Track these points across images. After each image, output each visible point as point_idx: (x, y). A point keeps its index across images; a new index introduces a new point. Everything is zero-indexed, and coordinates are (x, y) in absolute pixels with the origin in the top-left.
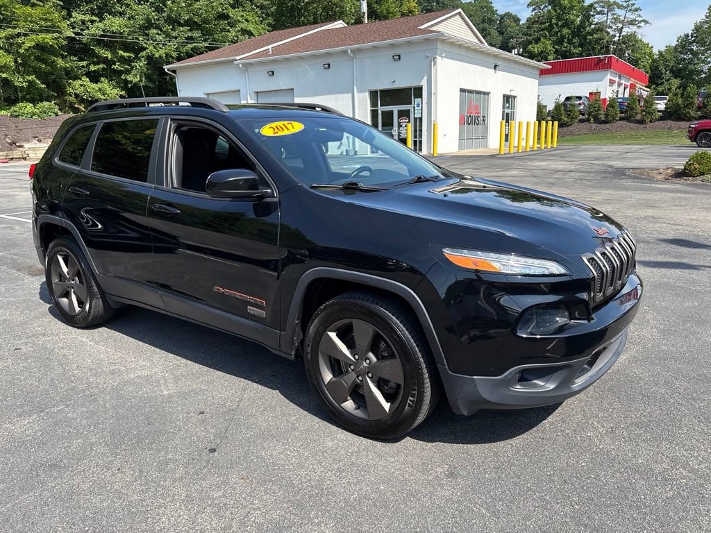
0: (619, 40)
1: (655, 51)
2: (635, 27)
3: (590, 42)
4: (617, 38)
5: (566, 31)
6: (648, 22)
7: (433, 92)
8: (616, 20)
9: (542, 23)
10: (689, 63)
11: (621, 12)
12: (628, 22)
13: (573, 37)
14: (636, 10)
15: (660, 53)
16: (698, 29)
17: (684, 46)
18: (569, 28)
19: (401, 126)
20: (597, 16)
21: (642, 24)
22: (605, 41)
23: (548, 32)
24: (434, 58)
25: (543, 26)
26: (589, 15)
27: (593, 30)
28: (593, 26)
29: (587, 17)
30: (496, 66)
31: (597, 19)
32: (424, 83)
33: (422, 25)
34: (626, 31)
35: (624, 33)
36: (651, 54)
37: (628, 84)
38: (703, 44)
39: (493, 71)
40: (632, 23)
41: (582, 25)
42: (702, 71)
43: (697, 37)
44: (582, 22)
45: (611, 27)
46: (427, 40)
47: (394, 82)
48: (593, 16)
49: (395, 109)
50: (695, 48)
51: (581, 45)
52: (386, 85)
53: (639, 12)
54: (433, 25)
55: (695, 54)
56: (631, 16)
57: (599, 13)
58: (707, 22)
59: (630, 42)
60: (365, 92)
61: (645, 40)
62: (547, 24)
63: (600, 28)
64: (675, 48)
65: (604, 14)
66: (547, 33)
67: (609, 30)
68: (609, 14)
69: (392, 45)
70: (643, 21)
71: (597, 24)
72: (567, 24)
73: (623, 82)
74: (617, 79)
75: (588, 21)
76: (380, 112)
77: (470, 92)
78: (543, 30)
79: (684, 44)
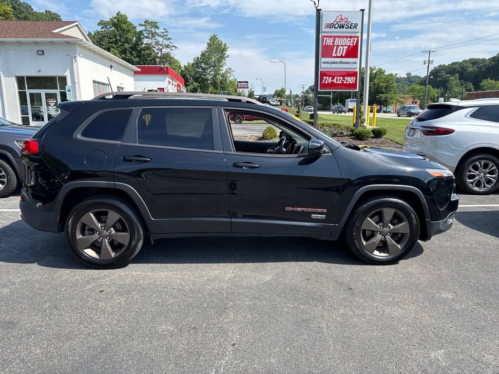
0: (161, 56)
1: (182, 66)
2: (169, 49)
3: (144, 55)
4: (159, 55)
5: (126, 45)
6: (176, 47)
7: (76, 82)
8: (157, 43)
9: (110, 38)
10: (201, 74)
11: (160, 39)
12: (165, 46)
13: (132, 51)
14: (169, 39)
15: (185, 67)
16: (203, 55)
17: (197, 64)
18: (129, 44)
19: (50, 105)
20: (145, 39)
21: (173, 48)
22: (153, 55)
23: (115, 44)
24: (75, 57)
25: (111, 40)
26: (140, 37)
27: (144, 47)
28: (144, 45)
29: (139, 39)
30: (111, 67)
31: (145, 41)
32: (67, 74)
33: (54, 30)
34: (165, 51)
35: (163, 52)
36: (180, 67)
37: (176, 84)
38: (207, 64)
39: (110, 69)
40: (167, 46)
41: (136, 44)
42: (208, 79)
43: (203, 59)
44: (137, 41)
45: (155, 47)
46: (68, 43)
47: (39, 71)
48: (143, 38)
49: (43, 92)
50: (203, 66)
51: (138, 56)
52: (33, 73)
53: (171, 41)
54: (63, 31)
55: (204, 69)
56: (165, 42)
57: (147, 37)
58: (207, 52)
59: (166, 58)
60: (13, 77)
61: (176, 58)
62: (114, 39)
63: (148, 47)
64: (193, 65)
65: (149, 38)
66: (115, 46)
67: (154, 49)
68: (153, 39)
69: (36, 43)
70: (173, 46)
71: (146, 44)
72: (127, 41)
73: (174, 82)
74: (171, 81)
75: (140, 41)
76: (28, 94)
77: (99, 83)
78: (111, 43)
79: (197, 63)
